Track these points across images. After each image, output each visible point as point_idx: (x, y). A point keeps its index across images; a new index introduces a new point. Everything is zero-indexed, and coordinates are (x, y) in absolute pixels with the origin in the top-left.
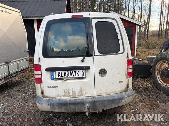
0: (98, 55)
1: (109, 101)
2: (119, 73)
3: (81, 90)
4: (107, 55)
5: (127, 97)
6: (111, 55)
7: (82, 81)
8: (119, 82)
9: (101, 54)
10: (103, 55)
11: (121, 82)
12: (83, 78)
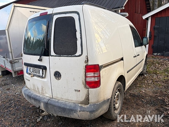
0: (53, 56)
1: (60, 107)
2: (74, 80)
3: (42, 88)
4: (62, 56)
5: (80, 111)
6: (65, 56)
7: (42, 80)
8: (75, 90)
9: (56, 55)
10: (58, 56)
11: (77, 90)
12: (42, 77)
